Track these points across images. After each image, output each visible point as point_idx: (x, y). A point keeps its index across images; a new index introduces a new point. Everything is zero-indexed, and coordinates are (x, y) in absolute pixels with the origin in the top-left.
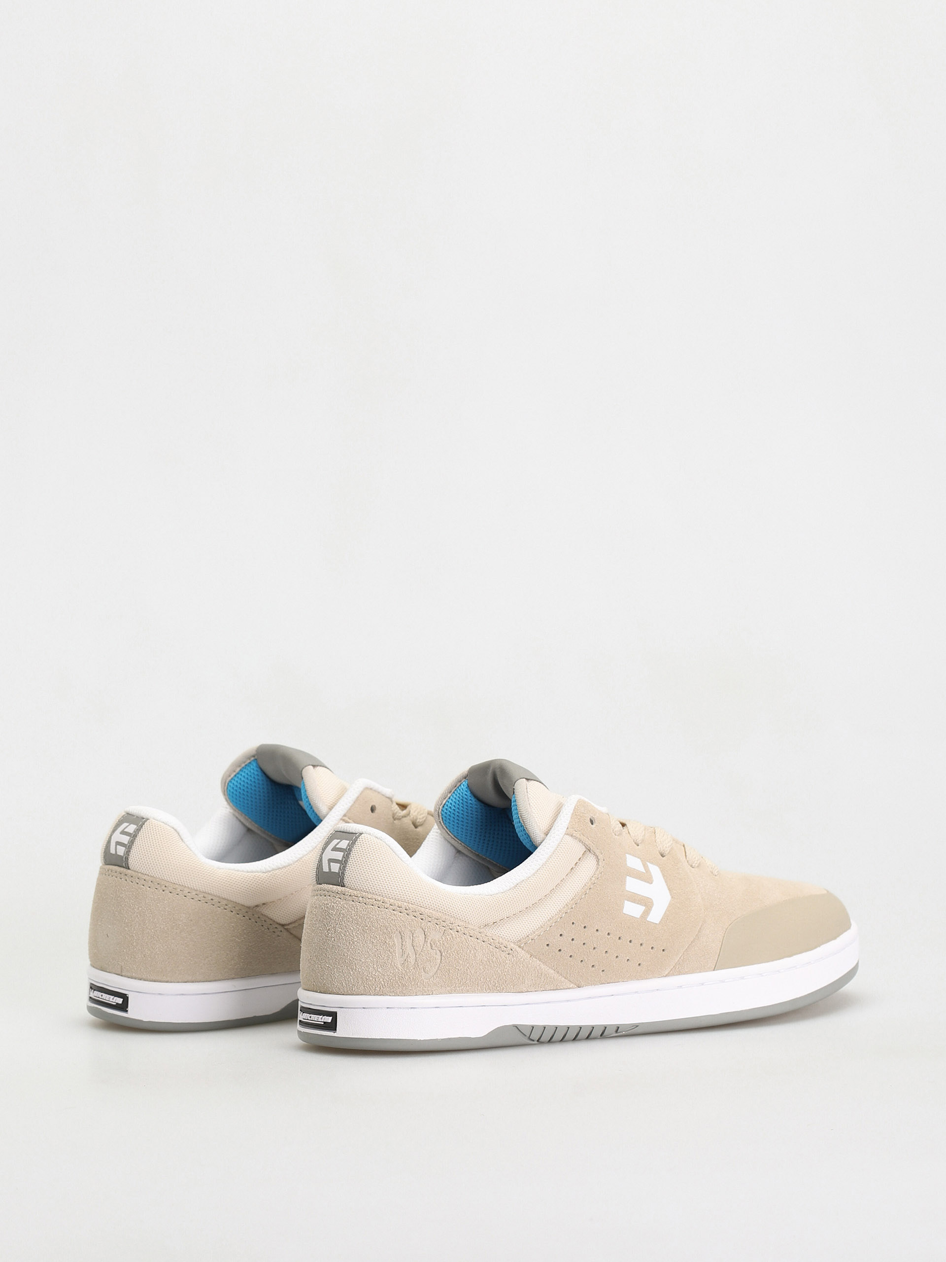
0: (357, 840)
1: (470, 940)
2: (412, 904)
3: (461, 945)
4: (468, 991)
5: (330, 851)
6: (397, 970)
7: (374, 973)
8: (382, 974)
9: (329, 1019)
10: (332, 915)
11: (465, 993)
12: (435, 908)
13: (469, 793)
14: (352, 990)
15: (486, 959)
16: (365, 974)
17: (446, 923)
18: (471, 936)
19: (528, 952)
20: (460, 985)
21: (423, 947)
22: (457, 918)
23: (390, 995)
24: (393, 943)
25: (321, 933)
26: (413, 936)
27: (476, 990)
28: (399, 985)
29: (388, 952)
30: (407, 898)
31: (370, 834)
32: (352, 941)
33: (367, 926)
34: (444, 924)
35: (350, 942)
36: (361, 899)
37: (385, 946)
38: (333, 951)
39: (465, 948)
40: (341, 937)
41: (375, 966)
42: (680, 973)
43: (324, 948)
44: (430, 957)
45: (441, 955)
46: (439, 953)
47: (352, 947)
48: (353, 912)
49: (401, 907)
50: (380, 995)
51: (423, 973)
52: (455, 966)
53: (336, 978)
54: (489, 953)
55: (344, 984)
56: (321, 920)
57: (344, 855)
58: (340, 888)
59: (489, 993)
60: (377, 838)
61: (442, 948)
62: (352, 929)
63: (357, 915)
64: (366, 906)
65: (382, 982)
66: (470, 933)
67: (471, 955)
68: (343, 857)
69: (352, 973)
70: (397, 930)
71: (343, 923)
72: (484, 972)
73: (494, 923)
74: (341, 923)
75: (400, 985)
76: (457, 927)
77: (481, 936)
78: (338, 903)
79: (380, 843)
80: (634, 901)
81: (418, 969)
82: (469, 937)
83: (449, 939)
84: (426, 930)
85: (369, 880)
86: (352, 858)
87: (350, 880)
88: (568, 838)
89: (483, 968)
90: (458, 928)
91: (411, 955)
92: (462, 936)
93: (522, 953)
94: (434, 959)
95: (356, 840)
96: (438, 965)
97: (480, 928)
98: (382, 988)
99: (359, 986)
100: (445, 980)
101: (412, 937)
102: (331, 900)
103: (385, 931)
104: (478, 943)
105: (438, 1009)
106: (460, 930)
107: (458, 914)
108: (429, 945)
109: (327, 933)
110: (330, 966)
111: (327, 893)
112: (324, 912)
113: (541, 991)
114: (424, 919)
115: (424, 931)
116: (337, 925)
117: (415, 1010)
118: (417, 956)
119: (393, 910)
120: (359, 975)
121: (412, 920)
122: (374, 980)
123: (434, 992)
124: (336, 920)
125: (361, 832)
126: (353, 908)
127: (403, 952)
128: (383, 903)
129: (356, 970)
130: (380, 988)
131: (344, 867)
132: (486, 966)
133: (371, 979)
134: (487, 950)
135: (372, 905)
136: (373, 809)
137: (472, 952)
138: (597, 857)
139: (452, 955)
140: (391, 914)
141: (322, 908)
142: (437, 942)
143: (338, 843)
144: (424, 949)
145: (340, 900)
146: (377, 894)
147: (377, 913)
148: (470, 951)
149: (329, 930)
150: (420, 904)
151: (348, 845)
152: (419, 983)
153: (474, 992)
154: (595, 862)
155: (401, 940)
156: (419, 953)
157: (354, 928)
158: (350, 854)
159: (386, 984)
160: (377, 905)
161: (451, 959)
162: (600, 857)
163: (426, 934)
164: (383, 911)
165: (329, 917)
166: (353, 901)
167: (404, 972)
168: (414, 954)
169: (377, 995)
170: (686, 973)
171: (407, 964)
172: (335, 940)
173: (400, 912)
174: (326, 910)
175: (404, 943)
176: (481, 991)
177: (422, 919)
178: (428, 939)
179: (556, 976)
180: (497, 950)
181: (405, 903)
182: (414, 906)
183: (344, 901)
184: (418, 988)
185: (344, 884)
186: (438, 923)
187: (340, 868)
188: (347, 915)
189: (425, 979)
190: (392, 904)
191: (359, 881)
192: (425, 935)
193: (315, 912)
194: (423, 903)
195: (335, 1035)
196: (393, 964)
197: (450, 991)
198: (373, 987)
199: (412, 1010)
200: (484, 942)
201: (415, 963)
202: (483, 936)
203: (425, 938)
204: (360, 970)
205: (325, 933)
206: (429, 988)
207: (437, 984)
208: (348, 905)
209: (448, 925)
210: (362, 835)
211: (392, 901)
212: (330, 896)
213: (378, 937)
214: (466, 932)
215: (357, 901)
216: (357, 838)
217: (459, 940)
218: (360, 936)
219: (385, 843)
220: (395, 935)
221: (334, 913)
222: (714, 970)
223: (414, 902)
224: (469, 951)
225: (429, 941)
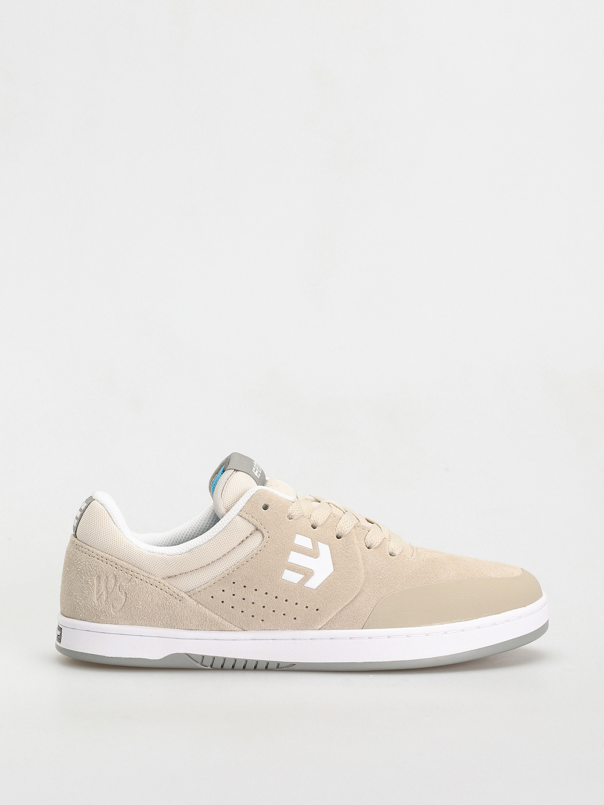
1: (150, 587)
3: (142, 590)
6: (93, 604)
7: (79, 604)
8: (84, 605)
9: (59, 633)
11: (144, 626)
15: (161, 603)
16: (75, 603)
18: (151, 584)
19: (196, 601)
20: (139, 620)
21: (113, 589)
22: (143, 570)
26: (107, 580)
29: (89, 590)
34: (132, 573)
39: (144, 593)
42: (331, 628)
44: (118, 597)
46: (125, 595)
51: (112, 608)
52: (136, 605)
54: (164, 598)
61: (127, 591)
65: (84, 611)
66: (150, 582)
67: (149, 598)
72: (159, 612)
75: (95, 615)
80: (294, 570)
81: (109, 604)
82: (149, 585)
83: (133, 585)
84: (117, 577)
88: (239, 518)
89: (158, 609)
90: (142, 577)
91: (104, 593)
92: (144, 584)
93: (191, 601)
94: (121, 598)
96: (123, 603)
97: (160, 579)
98: (84, 615)
100: (128, 615)
104: (156, 590)
106: (143, 579)
113: (209, 630)
114: (118, 568)
117: (105, 634)
118: (108, 595)
123: (120, 623)
127: (99, 591)
131: (78, 523)
132: (161, 608)
133: (78, 607)
134: (162, 595)
138: (263, 535)
139: (134, 596)
142: (124, 586)
148: (149, 595)
152: (108, 615)
153: (151, 626)
154: (261, 538)
155: (98, 582)
156: (110, 593)
159: (86, 613)
161: (133, 600)
162: (266, 535)
167: (98, 605)
168: (107, 593)
170: (337, 629)
171: (100, 600)
175: (100, 584)
176: (157, 626)
177: (116, 568)
178: (118, 583)
179: (220, 620)
180: (171, 596)
184: (108, 619)
185: (76, 536)
189: (113, 612)
192: (116, 580)
196: (91, 598)
197: (132, 623)
199: (103, 634)
200: (161, 589)
201: (107, 600)
202: (161, 585)
204: (72, 601)
206: (116, 620)
207: (122, 617)
209: (134, 574)
217: (142, 587)
222: (362, 629)
224: (147, 595)
225: (118, 585)
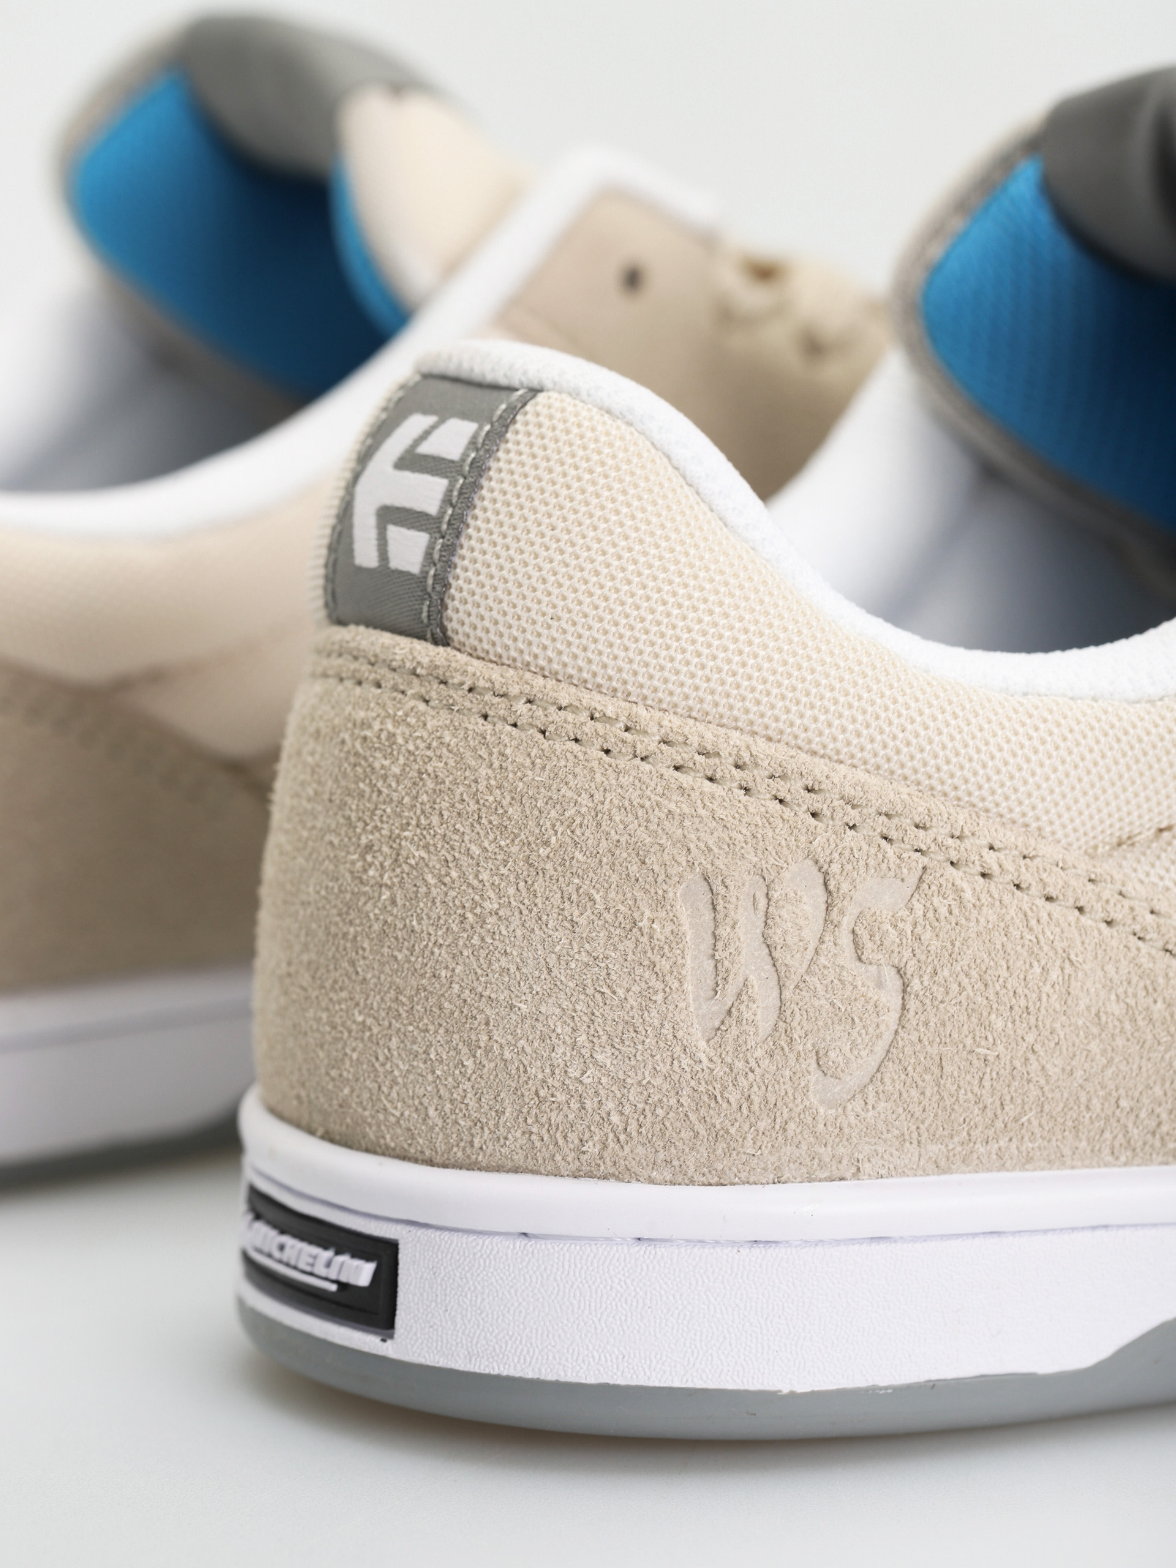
0: (513, 421)
1: (1045, 917)
2: (770, 739)
3: (999, 939)
4: (1027, 1161)
5: (390, 469)
6: (686, 1062)
7: (574, 1072)
8: (615, 1080)
9: (362, 1273)
10: (385, 778)
11: (1013, 1169)
12: (879, 760)
13: (1044, 218)
14: (472, 1144)
15: (1117, 1009)
16: (532, 1071)
17: (931, 833)
18: (1049, 899)
20: (991, 1132)
21: (817, 952)
22: (987, 811)
23: (651, 1181)
24: (669, 927)
25: (336, 860)
26: (768, 897)
27: (1067, 1151)
28: (696, 1135)
29: (647, 974)
30: (747, 711)
31: (575, 394)
32: (472, 910)
33: (547, 843)
34: (923, 839)
35: (463, 917)
36: (521, 707)
37: (631, 945)
38: (386, 950)
39: (1018, 956)
40: (423, 890)
41: (582, 1039)
43: (345, 935)
44: (850, 1001)
45: (904, 991)
46: (893, 982)
47: (476, 941)
48: (483, 771)
49: (718, 754)
50: (605, 1178)
51: (815, 1076)
52: (969, 1041)
53: (394, 1082)
54: (1135, 979)
55: (432, 1112)
56: (336, 798)
57: (450, 491)
58: (424, 652)
59: (1125, 1165)
60: (608, 412)
61: (907, 954)
62: (475, 850)
63: (500, 787)
64: (546, 744)
65: (615, 1118)
66: (1045, 886)
67: (1047, 988)
68: (447, 501)
69: (469, 1063)
70: (691, 865)
71: (435, 820)
72: (1109, 1072)
73: (1161, 830)
74: (423, 821)
75: (703, 1132)
76: (985, 851)
77: (1099, 898)
78: (412, 720)
79: (622, 438)
81: (792, 1056)
82: (1041, 902)
83: (943, 911)
84: (835, 868)
85: (565, 616)
86: (485, 510)
87: (474, 611)
89: (1104, 1052)
90: (991, 858)
91: (756, 989)
92: (1007, 899)
94: (870, 1007)
95: (507, 421)
96: (888, 1037)
97: (1092, 857)
98: (611, 1144)
99: (502, 1131)
100: (917, 1111)
101: (762, 903)
102: (384, 707)
103: (634, 869)
104: (1082, 931)
105: (883, 1246)
106: (996, 868)
107: (993, 793)
108: (846, 940)
109: (359, 864)
110: (369, 1021)
111: (365, 668)
112: (352, 759)
114: (827, 812)
115: (826, 873)
116: (405, 827)
117: (772, 1251)
118: (787, 994)
119: (677, 768)
120: (502, 1076)
121: (768, 818)
122: (574, 1105)
123: (866, 1167)
124: (400, 802)
125: (535, 384)
126: (483, 752)
127: (720, 976)
128: (627, 729)
129: (488, 1051)
130: (605, 1146)
131: (450, 549)
132: (1120, 1042)
133: (561, 1097)
134: (1124, 963)
135: (576, 740)
136: (633, 279)
137: (1054, 975)
139: (955, 987)
140: (667, 787)
141: (343, 742)
142: (887, 926)
143: (426, 435)
144: (822, 960)
145: (422, 706)
146: (599, 686)
147: (598, 777)
148: (1044, 969)
149: (369, 847)
150: (810, 742)
151: (473, 443)
152: (792, 1126)
153: (1057, 1160)
155: (708, 915)
156: (796, 978)
157: (485, 850)
158: (476, 486)
159: (633, 1127)
160: (598, 743)
161: (952, 1010)
163: (832, 886)
164: (627, 772)
165: (373, 786)
166: (485, 717)
167: (719, 1071)
168: (773, 982)
169: (590, 1175)
171: (734, 1031)
172: (393, 902)
173: (711, 779)
174: (357, 754)
175: (724, 931)
176: (1093, 1157)
177: (814, 815)
178: (842, 912)
181: (736, 734)
182: (780, 752)
183: (444, 713)
184: (788, 1150)
185: (444, 630)
186: (893, 834)
187: (429, 554)
188: (455, 782)
189: (822, 1102)
190: (672, 737)
191: (515, 623)
192: (830, 893)
193: (312, 754)
194: (821, 734)
195: (389, 1349)
196: (667, 1030)
197: (943, 1163)
198: (572, 1136)
199: (757, 1251)
200: (1109, 923)
201: (776, 1028)
202: (1106, 895)
203: (829, 907)
204: (507, 1055)
205: (353, 863)
206: (841, 1150)
207: (881, 1125)
208: (461, 733)
209: (940, 846)
210: (541, 398)
211: (671, 722)
212: (379, 686)
213: (597, 897)
214: (1026, 878)
215: (505, 720)
216: (513, 412)
217: (993, 918)
218: (511, 891)
219: (648, 438)
220: (680, 890)
221: (396, 770)
223: (781, 732)
224: (1037, 970)
225: (847, 922)
